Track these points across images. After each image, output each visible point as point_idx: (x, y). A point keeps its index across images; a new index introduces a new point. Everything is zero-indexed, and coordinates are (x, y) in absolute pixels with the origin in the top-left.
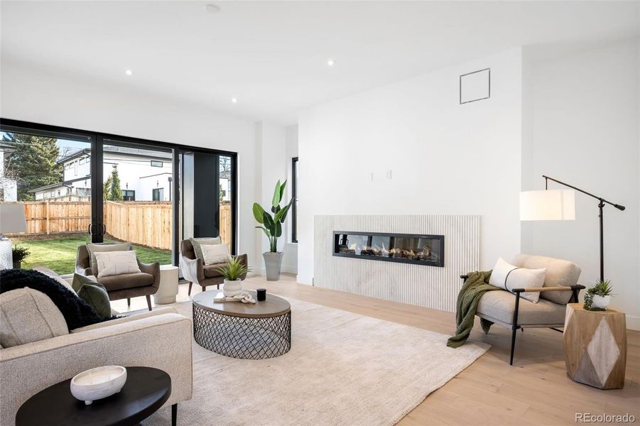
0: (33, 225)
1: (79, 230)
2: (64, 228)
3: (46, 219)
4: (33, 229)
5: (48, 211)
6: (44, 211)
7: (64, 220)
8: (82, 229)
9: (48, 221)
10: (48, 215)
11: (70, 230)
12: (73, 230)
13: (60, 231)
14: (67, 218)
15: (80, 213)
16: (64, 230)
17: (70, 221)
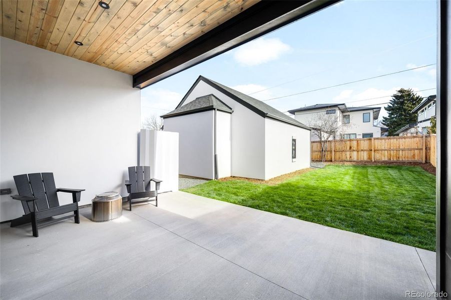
0: (362, 154)
1: (401, 159)
2: (386, 157)
3: (371, 150)
4: (362, 157)
5: (373, 145)
6: (370, 145)
7: (386, 152)
8: (404, 159)
9: (373, 152)
10: (373, 147)
11: (392, 159)
12: (395, 159)
13: (383, 159)
14: (389, 150)
15: (401, 146)
16: (386, 159)
17: (392, 152)
